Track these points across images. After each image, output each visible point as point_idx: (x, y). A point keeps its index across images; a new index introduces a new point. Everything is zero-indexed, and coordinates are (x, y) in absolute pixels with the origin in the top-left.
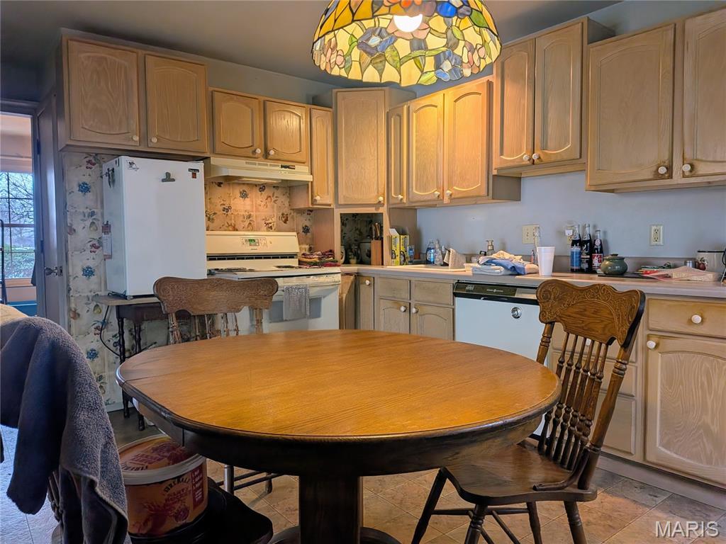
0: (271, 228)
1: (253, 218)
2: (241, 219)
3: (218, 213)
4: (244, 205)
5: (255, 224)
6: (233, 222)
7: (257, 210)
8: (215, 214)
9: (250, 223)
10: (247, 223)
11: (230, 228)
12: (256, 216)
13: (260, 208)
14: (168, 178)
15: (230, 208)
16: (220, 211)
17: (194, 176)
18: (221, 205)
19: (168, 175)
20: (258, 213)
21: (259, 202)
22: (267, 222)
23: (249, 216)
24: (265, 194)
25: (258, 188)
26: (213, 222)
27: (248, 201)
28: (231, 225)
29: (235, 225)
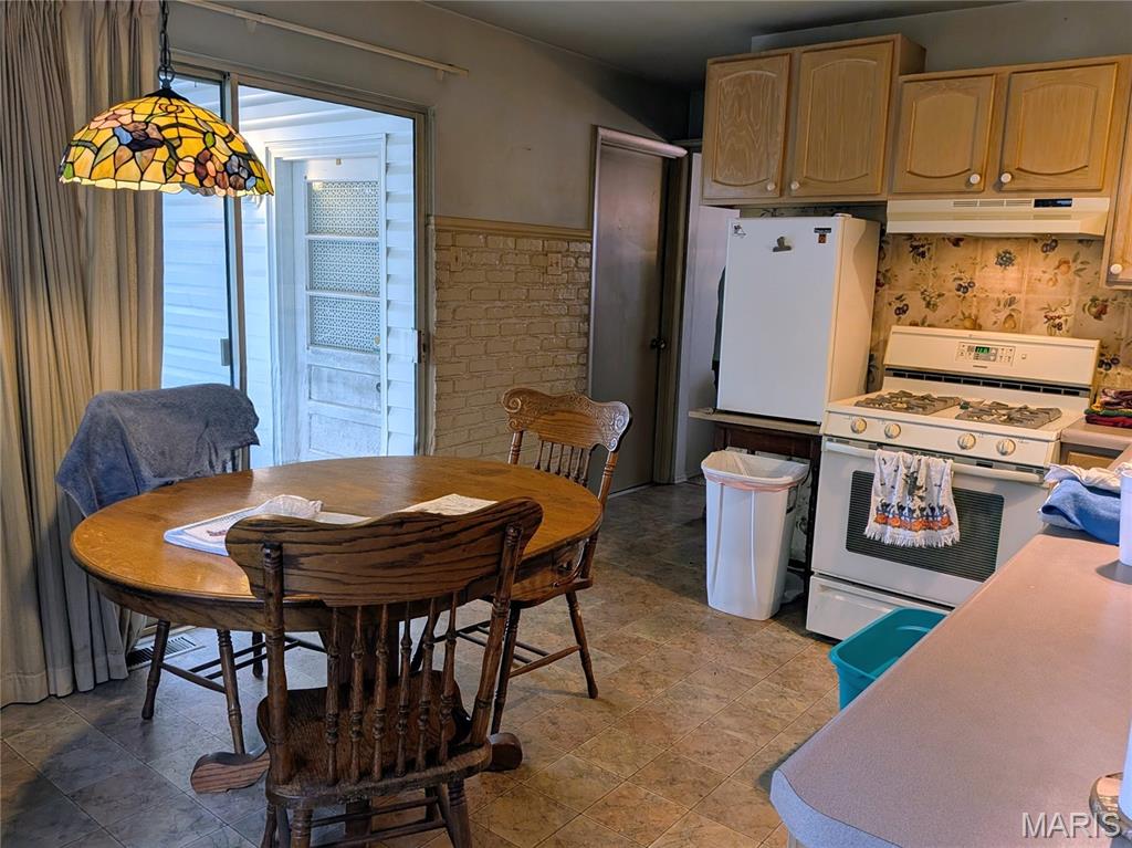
0: (1059, 327)
1: (1019, 306)
2: (993, 305)
3: (947, 294)
4: (1003, 278)
5: (1021, 318)
6: (974, 312)
7: (1031, 290)
8: (940, 295)
9: (1011, 315)
10: (1002, 315)
11: (967, 323)
12: (1027, 303)
13: (1040, 286)
14: (782, 246)
15: (971, 284)
16: (950, 291)
17: (822, 239)
18: (955, 279)
19: (780, 241)
20: (1031, 296)
21: (1037, 273)
22: (1051, 314)
23: (1011, 302)
24: (1055, 257)
25: (1040, 244)
26: (934, 311)
27: (1012, 272)
28: (970, 317)
29: (977, 318)
